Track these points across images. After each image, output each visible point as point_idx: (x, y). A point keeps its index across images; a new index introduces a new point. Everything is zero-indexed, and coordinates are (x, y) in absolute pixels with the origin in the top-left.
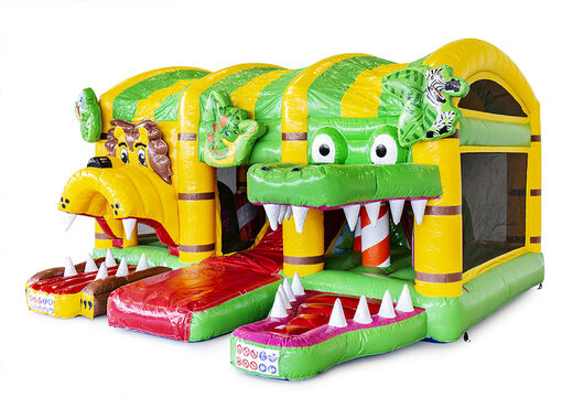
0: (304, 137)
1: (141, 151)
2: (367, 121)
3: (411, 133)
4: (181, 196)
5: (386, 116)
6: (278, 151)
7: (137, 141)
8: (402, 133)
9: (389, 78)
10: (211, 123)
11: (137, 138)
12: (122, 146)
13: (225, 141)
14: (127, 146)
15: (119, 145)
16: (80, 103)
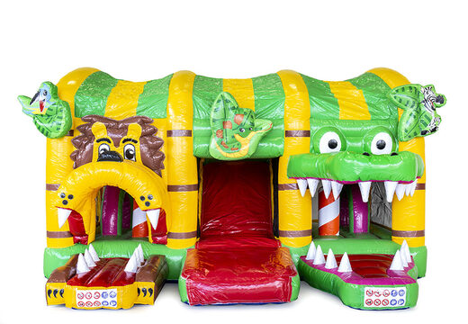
0: (307, 134)
1: (128, 147)
2: (362, 123)
3: (413, 131)
4: (171, 188)
5: (377, 119)
6: (281, 146)
7: (126, 137)
8: (406, 131)
9: (397, 91)
10: (222, 121)
11: (126, 134)
12: (102, 142)
13: (238, 137)
14: (110, 142)
15: (98, 141)
16: (45, 97)
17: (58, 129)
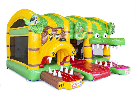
0: (92, 33)
1: (57, 36)
2: (101, 30)
11: (57, 32)
12: (51, 35)
13: (82, 34)
14: (53, 35)
15: (49, 35)
16: (36, 20)
17: (41, 30)
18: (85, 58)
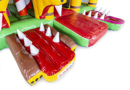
18: (71, 7)
